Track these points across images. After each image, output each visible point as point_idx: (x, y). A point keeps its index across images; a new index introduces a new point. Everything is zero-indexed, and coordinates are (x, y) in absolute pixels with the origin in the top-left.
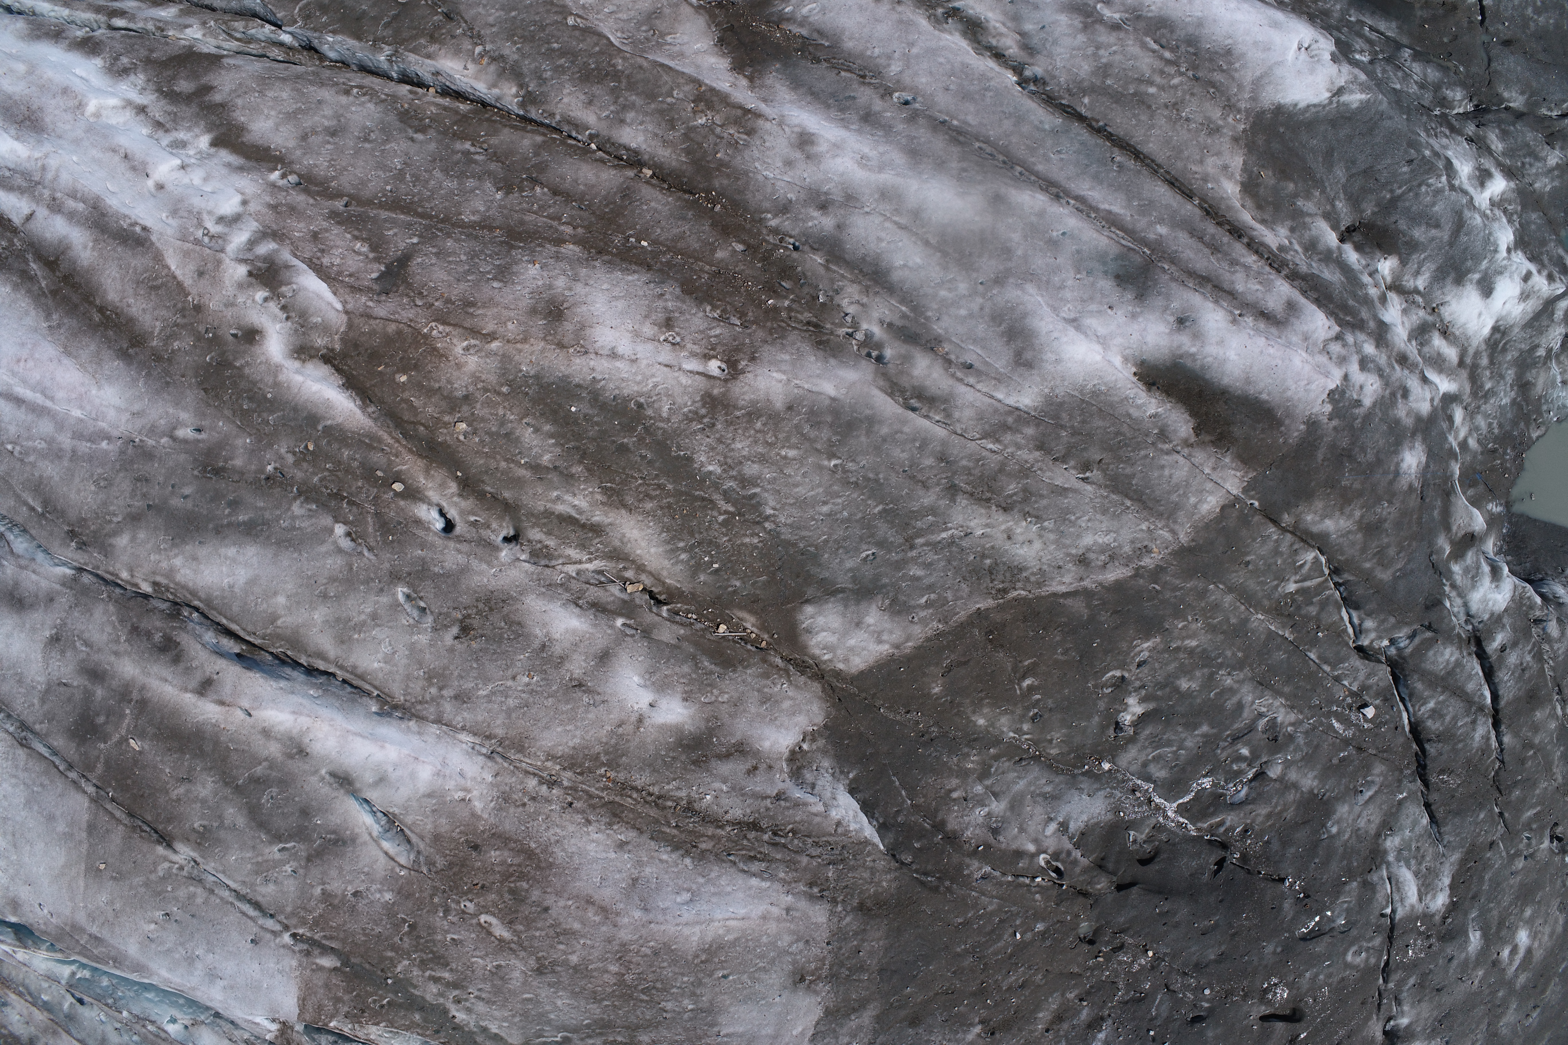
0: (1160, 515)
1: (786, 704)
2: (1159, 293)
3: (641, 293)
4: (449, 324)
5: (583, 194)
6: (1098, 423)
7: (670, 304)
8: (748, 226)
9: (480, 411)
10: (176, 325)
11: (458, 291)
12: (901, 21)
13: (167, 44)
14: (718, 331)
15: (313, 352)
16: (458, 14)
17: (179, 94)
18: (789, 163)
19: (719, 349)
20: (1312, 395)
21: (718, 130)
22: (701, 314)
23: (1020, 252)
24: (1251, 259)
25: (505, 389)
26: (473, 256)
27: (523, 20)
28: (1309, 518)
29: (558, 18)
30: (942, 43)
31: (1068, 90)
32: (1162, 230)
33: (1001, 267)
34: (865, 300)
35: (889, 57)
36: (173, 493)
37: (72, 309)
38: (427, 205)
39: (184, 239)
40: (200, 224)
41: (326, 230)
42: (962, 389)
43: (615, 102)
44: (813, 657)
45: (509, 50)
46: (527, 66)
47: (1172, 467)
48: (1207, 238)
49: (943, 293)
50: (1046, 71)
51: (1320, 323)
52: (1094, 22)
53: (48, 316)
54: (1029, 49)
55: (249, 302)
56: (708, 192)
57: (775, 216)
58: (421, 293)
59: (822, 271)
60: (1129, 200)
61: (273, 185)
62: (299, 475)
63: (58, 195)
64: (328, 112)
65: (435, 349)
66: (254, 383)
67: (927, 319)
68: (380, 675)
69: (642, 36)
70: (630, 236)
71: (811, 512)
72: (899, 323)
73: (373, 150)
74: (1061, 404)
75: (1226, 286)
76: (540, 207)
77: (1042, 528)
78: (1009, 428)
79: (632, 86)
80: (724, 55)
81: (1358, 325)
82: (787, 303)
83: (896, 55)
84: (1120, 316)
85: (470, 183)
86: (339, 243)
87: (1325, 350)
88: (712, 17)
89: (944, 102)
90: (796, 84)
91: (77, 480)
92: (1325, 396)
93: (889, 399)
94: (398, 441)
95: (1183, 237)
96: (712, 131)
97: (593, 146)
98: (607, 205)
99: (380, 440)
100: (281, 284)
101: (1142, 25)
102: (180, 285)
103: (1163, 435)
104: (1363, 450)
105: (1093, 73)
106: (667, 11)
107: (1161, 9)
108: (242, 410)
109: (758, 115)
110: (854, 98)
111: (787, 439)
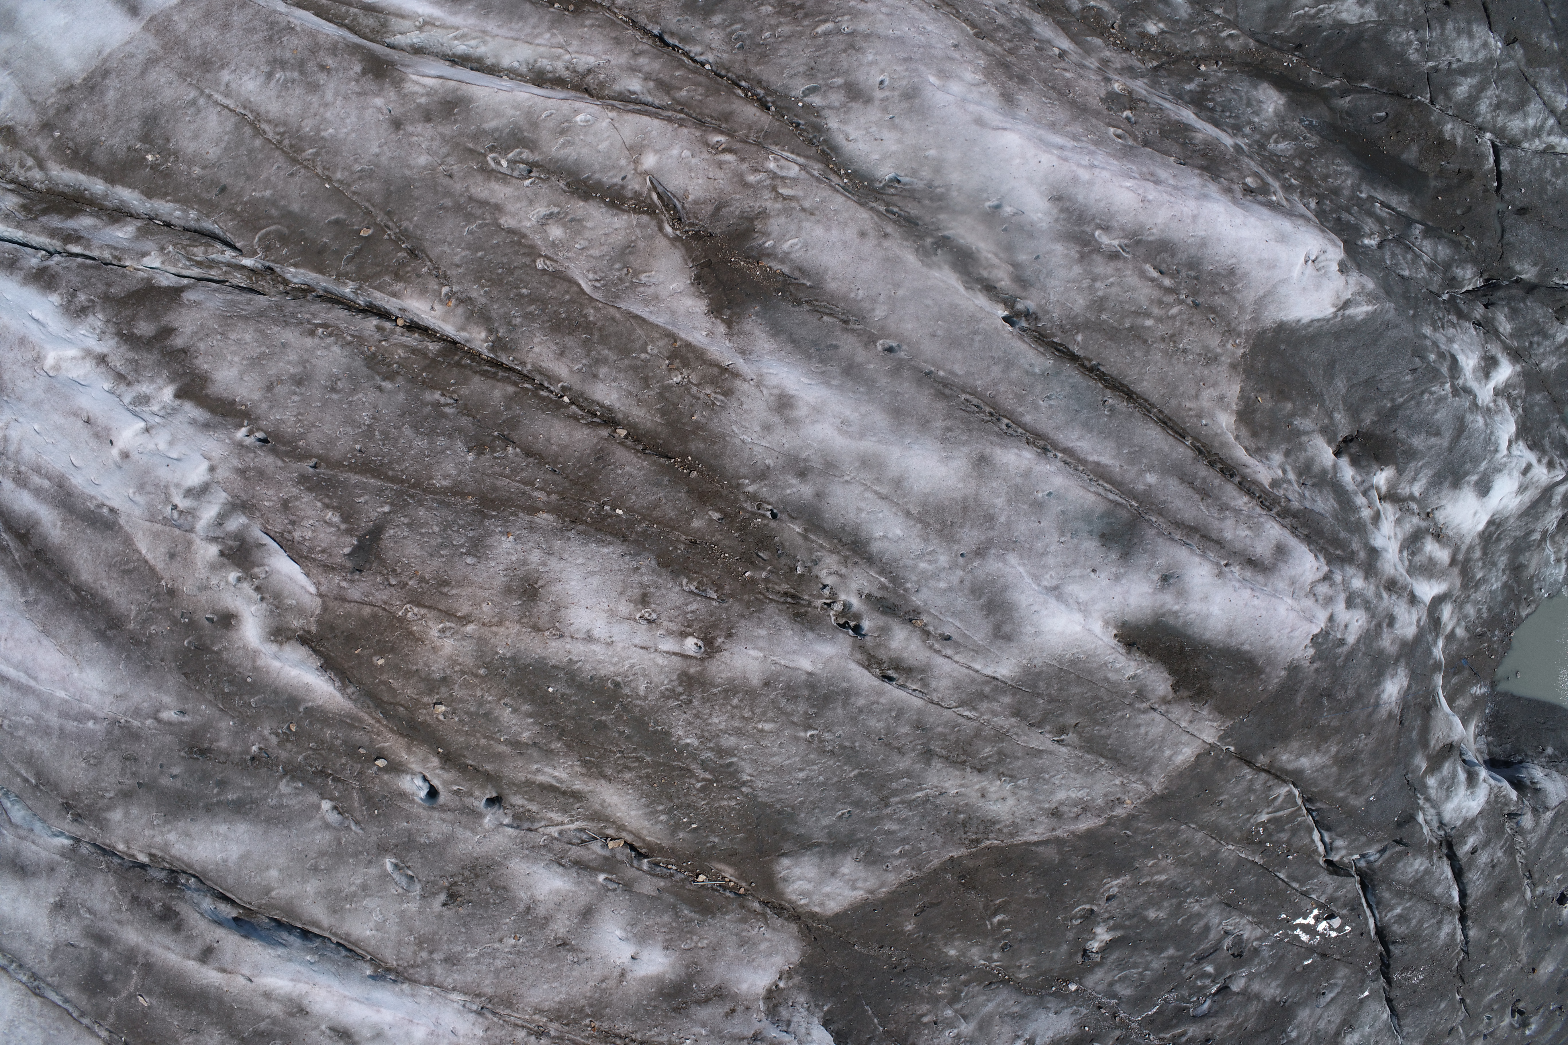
0: (1135, 770)
1: (763, 946)
2: (1145, 551)
3: (616, 567)
4: (424, 606)
5: (556, 455)
6: (1075, 689)
7: (645, 578)
8: (725, 493)
9: (459, 692)
10: (151, 609)
11: (432, 567)
12: (886, 259)
13: (124, 276)
14: (694, 607)
15: (289, 634)
16: (423, 251)
17: (139, 338)
18: (767, 428)
19: (696, 626)
20: (1295, 642)
21: (694, 389)
22: (677, 589)
23: (1003, 519)
24: (1242, 501)
25: (482, 671)
26: (446, 526)
27: (490, 261)
28: (1284, 758)
29: (527, 260)
30: (929, 283)
31: (1061, 327)
32: (1151, 478)
33: (983, 538)
34: (844, 571)
35: (874, 301)
36: (162, 772)
37: (47, 586)
38: (397, 467)
39: (152, 519)
40: (168, 500)
41: (297, 498)
42: (939, 660)
43: (588, 355)
44: (790, 902)
45: (476, 292)
46: (496, 310)
47: (1148, 725)
48: (1198, 483)
49: (923, 565)
50: (1039, 305)
51: (1308, 566)
52: (1091, 252)
53: (24, 591)
54: (1022, 282)
55: (222, 584)
56: (684, 456)
57: (753, 482)
58: (394, 571)
59: (800, 540)
60: (1119, 447)
61: (240, 445)
62: (284, 755)
63: (23, 469)
64: (293, 357)
65: (411, 633)
66: (234, 667)
67: (906, 590)
68: (373, 942)
69: (614, 275)
70: (604, 504)
71: (788, 778)
72: (877, 594)
73: (341, 401)
74: (1039, 674)
75: (1214, 535)
76: (513, 470)
77: (1016, 787)
78: (986, 697)
79: (604, 340)
80: (700, 296)
81: (1348, 559)
82: (764, 574)
83: (881, 298)
84: (1103, 579)
85: (441, 442)
86: (310, 513)
87: (1312, 593)
88: (689, 250)
89: (930, 349)
90: (776, 330)
91: (67, 757)
92: (1308, 641)
93: (866, 672)
94: (378, 721)
95: (1173, 485)
96: (688, 390)
97: (566, 399)
98: (581, 469)
99: (361, 720)
100: (254, 565)
101: (1142, 250)
102: (152, 569)
103: (1141, 694)
104: (1344, 687)
105: (1088, 307)
106: (641, 244)
107: (1162, 231)
108: (223, 693)
109: (736, 375)
110: (836, 347)
111: (764, 713)
